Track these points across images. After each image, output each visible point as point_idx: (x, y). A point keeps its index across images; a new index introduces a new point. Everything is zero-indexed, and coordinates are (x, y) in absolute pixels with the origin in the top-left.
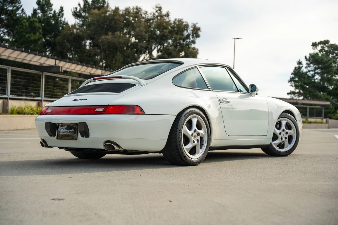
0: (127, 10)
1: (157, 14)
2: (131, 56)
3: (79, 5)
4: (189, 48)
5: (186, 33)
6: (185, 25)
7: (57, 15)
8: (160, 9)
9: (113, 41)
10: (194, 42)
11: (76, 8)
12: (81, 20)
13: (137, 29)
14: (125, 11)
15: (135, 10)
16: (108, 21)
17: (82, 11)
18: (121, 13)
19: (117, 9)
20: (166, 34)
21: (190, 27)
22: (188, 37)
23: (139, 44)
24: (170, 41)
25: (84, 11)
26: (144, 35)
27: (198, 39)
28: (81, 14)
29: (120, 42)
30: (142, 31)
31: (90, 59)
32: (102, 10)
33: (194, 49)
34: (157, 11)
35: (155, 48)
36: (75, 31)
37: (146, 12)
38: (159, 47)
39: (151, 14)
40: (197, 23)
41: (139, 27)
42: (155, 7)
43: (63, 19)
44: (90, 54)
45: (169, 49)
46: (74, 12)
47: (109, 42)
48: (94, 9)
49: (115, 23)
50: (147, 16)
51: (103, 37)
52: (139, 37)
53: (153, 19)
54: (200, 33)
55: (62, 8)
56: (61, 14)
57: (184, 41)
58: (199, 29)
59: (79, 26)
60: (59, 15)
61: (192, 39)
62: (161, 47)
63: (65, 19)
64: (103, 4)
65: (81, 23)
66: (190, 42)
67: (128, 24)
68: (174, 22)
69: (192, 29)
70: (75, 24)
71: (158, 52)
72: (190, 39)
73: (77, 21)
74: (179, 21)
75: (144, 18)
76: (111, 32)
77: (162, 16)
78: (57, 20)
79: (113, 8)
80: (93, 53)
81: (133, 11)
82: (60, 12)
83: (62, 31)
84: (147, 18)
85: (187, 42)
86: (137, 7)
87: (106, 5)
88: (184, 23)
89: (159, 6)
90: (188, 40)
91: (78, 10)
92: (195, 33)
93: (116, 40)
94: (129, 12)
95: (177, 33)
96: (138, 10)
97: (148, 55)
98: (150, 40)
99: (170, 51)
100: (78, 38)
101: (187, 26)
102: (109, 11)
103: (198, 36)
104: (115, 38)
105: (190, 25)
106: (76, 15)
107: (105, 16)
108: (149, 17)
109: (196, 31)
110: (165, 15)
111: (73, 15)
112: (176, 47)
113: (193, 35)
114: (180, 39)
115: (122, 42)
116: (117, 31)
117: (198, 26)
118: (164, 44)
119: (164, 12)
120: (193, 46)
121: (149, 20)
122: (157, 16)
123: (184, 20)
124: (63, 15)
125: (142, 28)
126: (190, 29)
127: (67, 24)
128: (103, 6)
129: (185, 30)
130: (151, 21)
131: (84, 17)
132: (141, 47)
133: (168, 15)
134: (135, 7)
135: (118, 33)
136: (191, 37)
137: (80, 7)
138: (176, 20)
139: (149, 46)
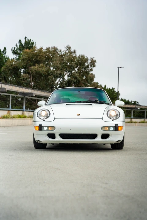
0: (48, 49)
1: (67, 52)
2: (51, 80)
3: (17, 46)
4: (88, 74)
5: (86, 64)
6: (86, 59)
7: (2, 52)
8: (70, 48)
9: (39, 70)
10: (92, 70)
11: (14, 48)
12: (17, 56)
13: (55, 62)
14: (46, 49)
15: (53, 49)
16: (35, 57)
17: (18, 50)
18: (44, 51)
19: (41, 48)
20: (73, 65)
21: (89, 60)
22: (88, 66)
23: (56, 72)
24: (76, 69)
25: (20, 50)
26: (59, 66)
27: (94, 68)
28: (18, 52)
29: (43, 70)
30: (58, 63)
31: (24, 81)
32: (31, 50)
33: (92, 74)
34: (67, 50)
35: (66, 74)
36: (14, 63)
37: (61, 50)
38: (69, 73)
39: (63, 52)
40: (94, 58)
41: (56, 61)
42: (66, 47)
43: (6, 55)
44: (23, 79)
45: (75, 75)
46: (13, 50)
47: (36, 70)
48: (26, 49)
49: (40, 58)
50: (61, 53)
51: (32, 67)
52: (56, 67)
53: (65, 55)
54: (95, 64)
55: (5, 48)
56: (4, 52)
57: (85, 69)
58: (95, 61)
59: (17, 60)
60: (3, 53)
61: (90, 68)
62: (70, 74)
63: (7, 55)
64: (32, 45)
65: (17, 57)
66: (89, 70)
67: (49, 59)
68: (79, 57)
69: (90, 61)
70: (13, 58)
71: (68, 77)
72: (89, 68)
73: (16, 57)
74: (82, 57)
75: (59, 54)
76: (37, 64)
77: (71, 53)
78: (2, 56)
79: (39, 48)
80: (26, 78)
81: (52, 50)
82: (4, 51)
83: (5, 63)
84: (60, 54)
85: (87, 70)
86: (54, 47)
87: (34, 46)
88: (85, 58)
89: (69, 46)
90: (88, 69)
91: (16, 49)
92: (92, 64)
93: (40, 69)
94: (49, 51)
95: (80, 64)
96: (55, 49)
97: (61, 79)
98: (63, 69)
99: (76, 76)
100: (15, 68)
101: (87, 60)
102: (36, 50)
103: (94, 66)
104: (40, 68)
105: (89, 59)
106: (14, 52)
107: (33, 54)
108: (62, 54)
109: (93, 63)
110: (73, 52)
111: (12, 52)
112: (80, 73)
113: (91, 65)
114: (83, 68)
115: (45, 71)
116: (41, 63)
117: (94, 59)
118: (72, 71)
119: (72, 50)
120: (91, 72)
121: (63, 55)
122: (68, 53)
123: (85, 56)
124: (6, 53)
125: (58, 61)
126: (89, 61)
127: (8, 59)
128: (32, 47)
129: (86, 62)
130: (64, 56)
131: (19, 54)
132: (57, 73)
133: (75, 52)
134: (53, 47)
135: (41, 65)
136: (90, 67)
137: (17, 47)
138: (80, 55)
139: (62, 73)
